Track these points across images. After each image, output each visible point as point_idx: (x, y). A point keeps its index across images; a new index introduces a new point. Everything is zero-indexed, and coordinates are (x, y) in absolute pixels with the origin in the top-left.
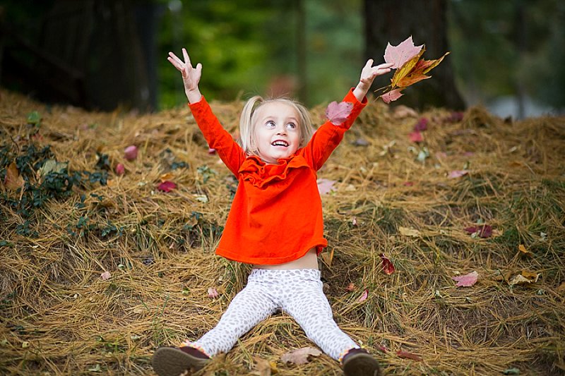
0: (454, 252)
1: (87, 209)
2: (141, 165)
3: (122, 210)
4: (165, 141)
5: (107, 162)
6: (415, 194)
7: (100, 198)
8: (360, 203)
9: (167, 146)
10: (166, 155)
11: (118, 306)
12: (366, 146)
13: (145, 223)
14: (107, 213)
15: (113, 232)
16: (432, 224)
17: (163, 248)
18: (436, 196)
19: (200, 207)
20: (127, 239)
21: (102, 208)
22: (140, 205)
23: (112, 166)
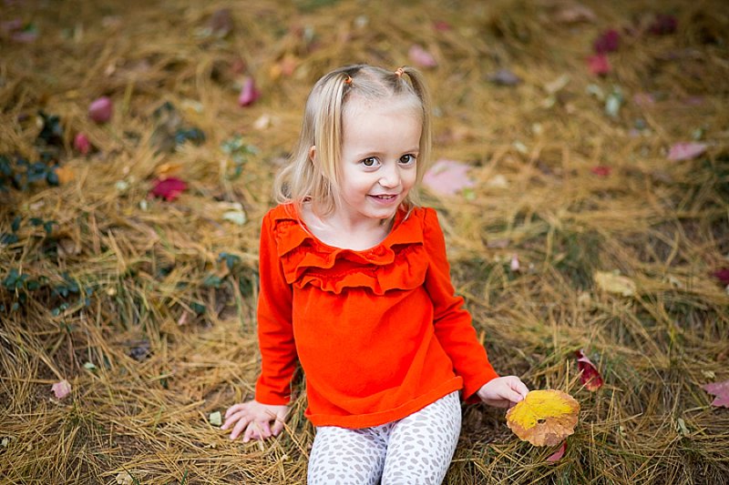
0: (696, 322)
1: (21, 247)
2: (120, 134)
3: (87, 246)
4: (161, 84)
5: (57, 129)
6: (614, 193)
7: (47, 226)
8: (520, 217)
9: (167, 97)
10: (165, 117)
11: (84, 464)
12: (515, 84)
13: (132, 274)
14: (60, 252)
15: (73, 295)
16: (652, 260)
17: (167, 324)
18: (652, 199)
19: (233, 235)
20: (99, 309)
21: (51, 244)
22: (121, 234)
23: (67, 137)
